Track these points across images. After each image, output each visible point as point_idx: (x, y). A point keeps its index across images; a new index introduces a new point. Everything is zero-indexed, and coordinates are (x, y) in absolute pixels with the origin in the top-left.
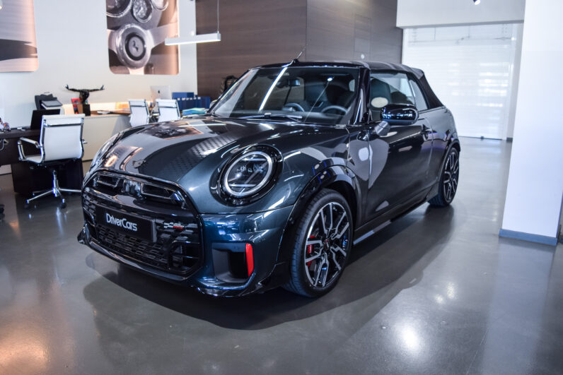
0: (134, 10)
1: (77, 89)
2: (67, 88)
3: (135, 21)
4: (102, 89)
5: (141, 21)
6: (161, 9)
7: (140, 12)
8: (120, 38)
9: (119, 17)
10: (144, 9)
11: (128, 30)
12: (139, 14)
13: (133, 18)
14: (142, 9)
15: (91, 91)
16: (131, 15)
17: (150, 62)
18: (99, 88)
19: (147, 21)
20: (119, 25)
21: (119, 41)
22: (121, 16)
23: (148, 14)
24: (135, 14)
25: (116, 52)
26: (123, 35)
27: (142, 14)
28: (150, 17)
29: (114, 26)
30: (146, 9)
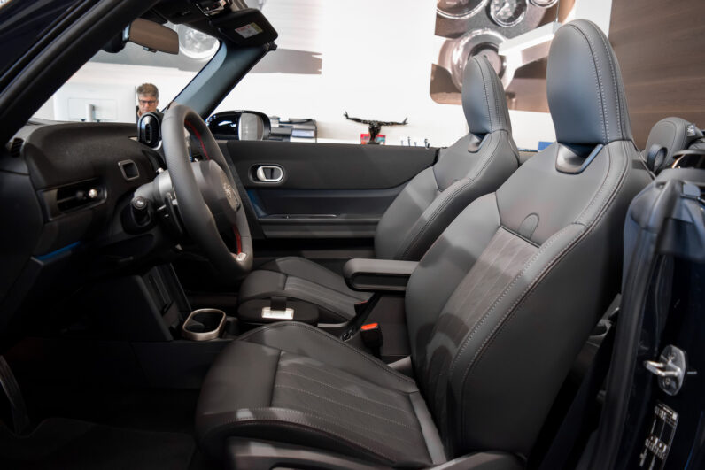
0: (492, 7)
1: (362, 118)
2: (347, 116)
3: (491, 23)
4: (404, 123)
5: (504, 25)
6: (543, 5)
7: (503, 11)
8: (461, 50)
9: (463, 18)
10: (512, 5)
11: (477, 37)
12: (500, 13)
13: (488, 19)
14: (507, 5)
15: (387, 124)
16: (485, 16)
17: (511, 90)
18: (401, 122)
19: (513, 24)
20: (461, 30)
21: (457, 55)
22: (468, 16)
23: (517, 13)
24: (492, 14)
25: (450, 70)
26: (466, 46)
27: (505, 13)
28: (521, 18)
29: (454, 32)
30: (515, 5)
